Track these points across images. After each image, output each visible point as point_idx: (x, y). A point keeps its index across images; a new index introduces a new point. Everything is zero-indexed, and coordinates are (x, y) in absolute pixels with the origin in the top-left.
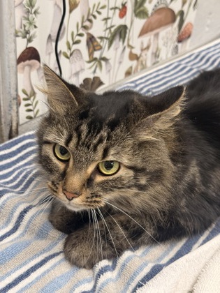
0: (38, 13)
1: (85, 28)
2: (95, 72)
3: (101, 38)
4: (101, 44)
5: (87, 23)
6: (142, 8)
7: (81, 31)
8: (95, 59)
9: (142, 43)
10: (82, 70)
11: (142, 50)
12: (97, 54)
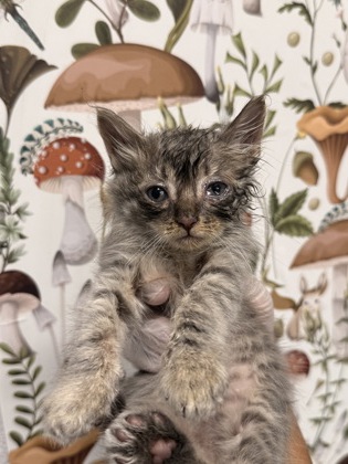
0: (26, 214)
6: (291, 218)
9: (303, 279)
11: (305, 292)
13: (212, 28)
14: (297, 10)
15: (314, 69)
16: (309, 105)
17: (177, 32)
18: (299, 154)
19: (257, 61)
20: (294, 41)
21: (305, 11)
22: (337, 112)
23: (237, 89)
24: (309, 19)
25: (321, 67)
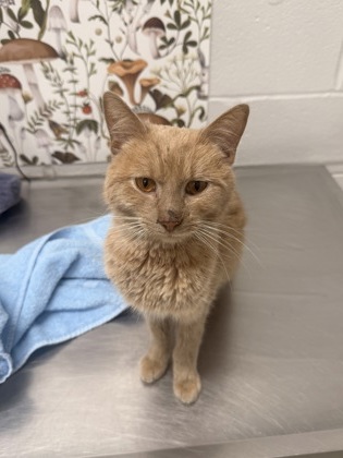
1: (45, 116)
2: (66, 148)
3: (67, 126)
4: (68, 129)
5: (46, 113)
7: (41, 117)
8: (64, 140)
10: (51, 144)
12: (64, 136)
13: (57, 30)
14: (98, 19)
15: (112, 45)
16: (112, 61)
17: (42, 33)
18: (110, 82)
19: (81, 43)
20: (99, 33)
21: (102, 19)
22: (128, 64)
23: (74, 55)
24: (105, 22)
25: (115, 44)
